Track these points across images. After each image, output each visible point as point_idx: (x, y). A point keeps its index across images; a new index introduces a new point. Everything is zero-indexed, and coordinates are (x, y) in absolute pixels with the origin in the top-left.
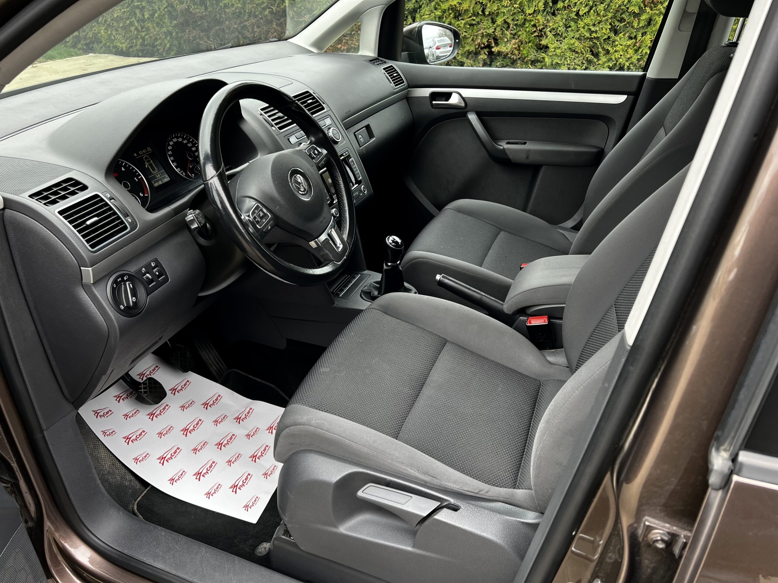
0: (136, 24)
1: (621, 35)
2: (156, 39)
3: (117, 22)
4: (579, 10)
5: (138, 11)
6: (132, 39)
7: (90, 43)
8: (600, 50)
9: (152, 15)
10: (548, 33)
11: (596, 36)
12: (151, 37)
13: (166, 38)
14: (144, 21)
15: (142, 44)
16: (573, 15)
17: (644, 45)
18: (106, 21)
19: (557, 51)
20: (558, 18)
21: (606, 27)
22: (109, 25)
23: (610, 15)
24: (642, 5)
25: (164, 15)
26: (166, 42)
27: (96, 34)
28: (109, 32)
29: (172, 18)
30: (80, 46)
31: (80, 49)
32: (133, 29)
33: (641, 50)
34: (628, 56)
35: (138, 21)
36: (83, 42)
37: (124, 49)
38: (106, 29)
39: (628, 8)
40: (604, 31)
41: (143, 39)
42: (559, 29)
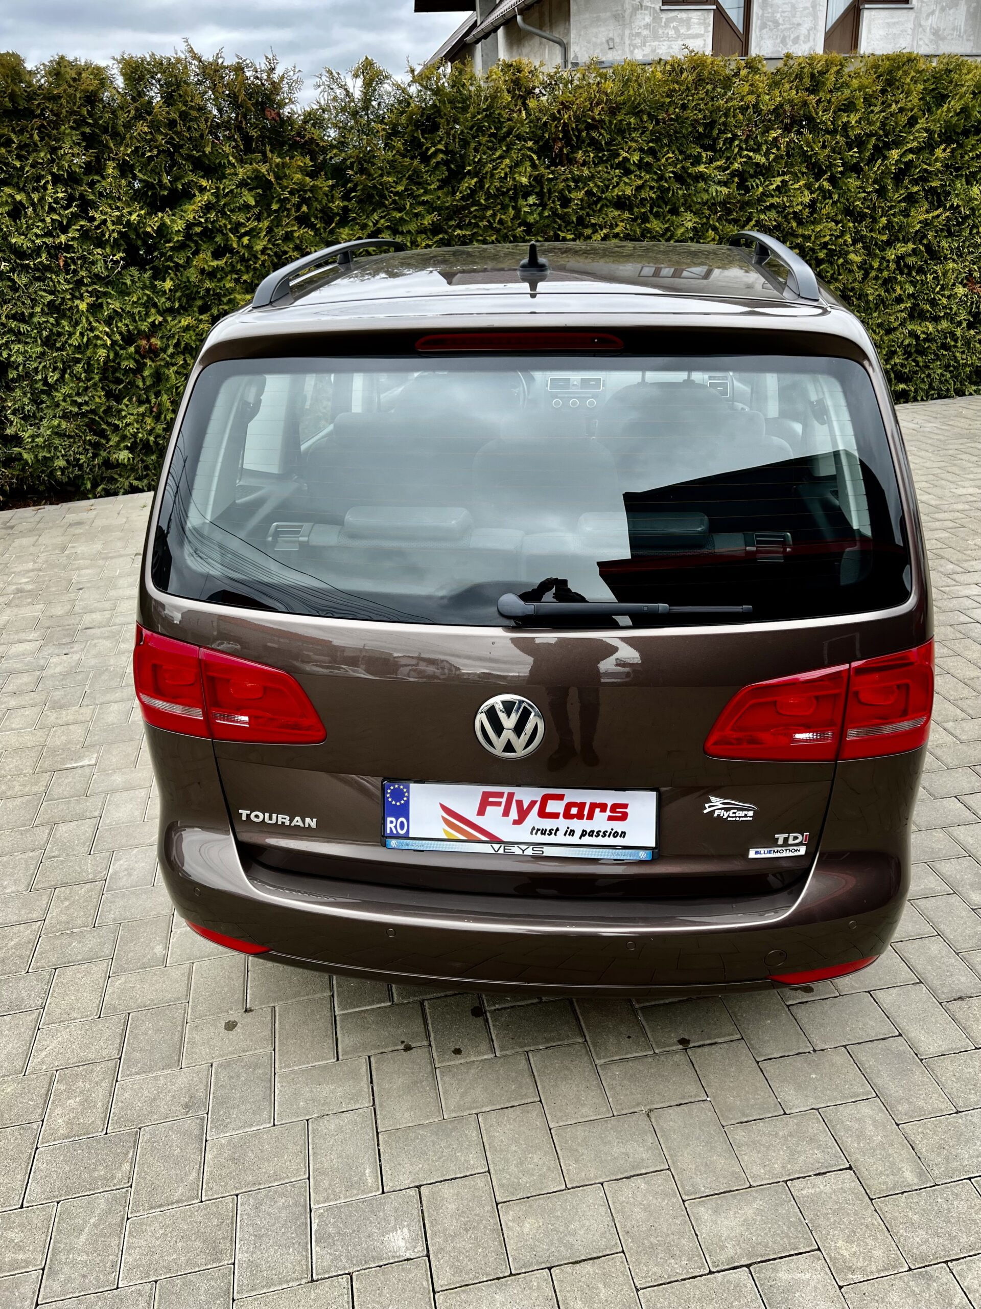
1: (125, 401)
4: (46, 377)
8: (104, 426)
10: (11, 417)
11: (88, 409)
16: (40, 386)
17: (164, 408)
19: (37, 440)
20: (18, 393)
21: (98, 394)
23: (97, 378)
24: (137, 357)
33: (163, 416)
34: (149, 428)
39: (119, 364)
40: (97, 400)
42: (27, 408)
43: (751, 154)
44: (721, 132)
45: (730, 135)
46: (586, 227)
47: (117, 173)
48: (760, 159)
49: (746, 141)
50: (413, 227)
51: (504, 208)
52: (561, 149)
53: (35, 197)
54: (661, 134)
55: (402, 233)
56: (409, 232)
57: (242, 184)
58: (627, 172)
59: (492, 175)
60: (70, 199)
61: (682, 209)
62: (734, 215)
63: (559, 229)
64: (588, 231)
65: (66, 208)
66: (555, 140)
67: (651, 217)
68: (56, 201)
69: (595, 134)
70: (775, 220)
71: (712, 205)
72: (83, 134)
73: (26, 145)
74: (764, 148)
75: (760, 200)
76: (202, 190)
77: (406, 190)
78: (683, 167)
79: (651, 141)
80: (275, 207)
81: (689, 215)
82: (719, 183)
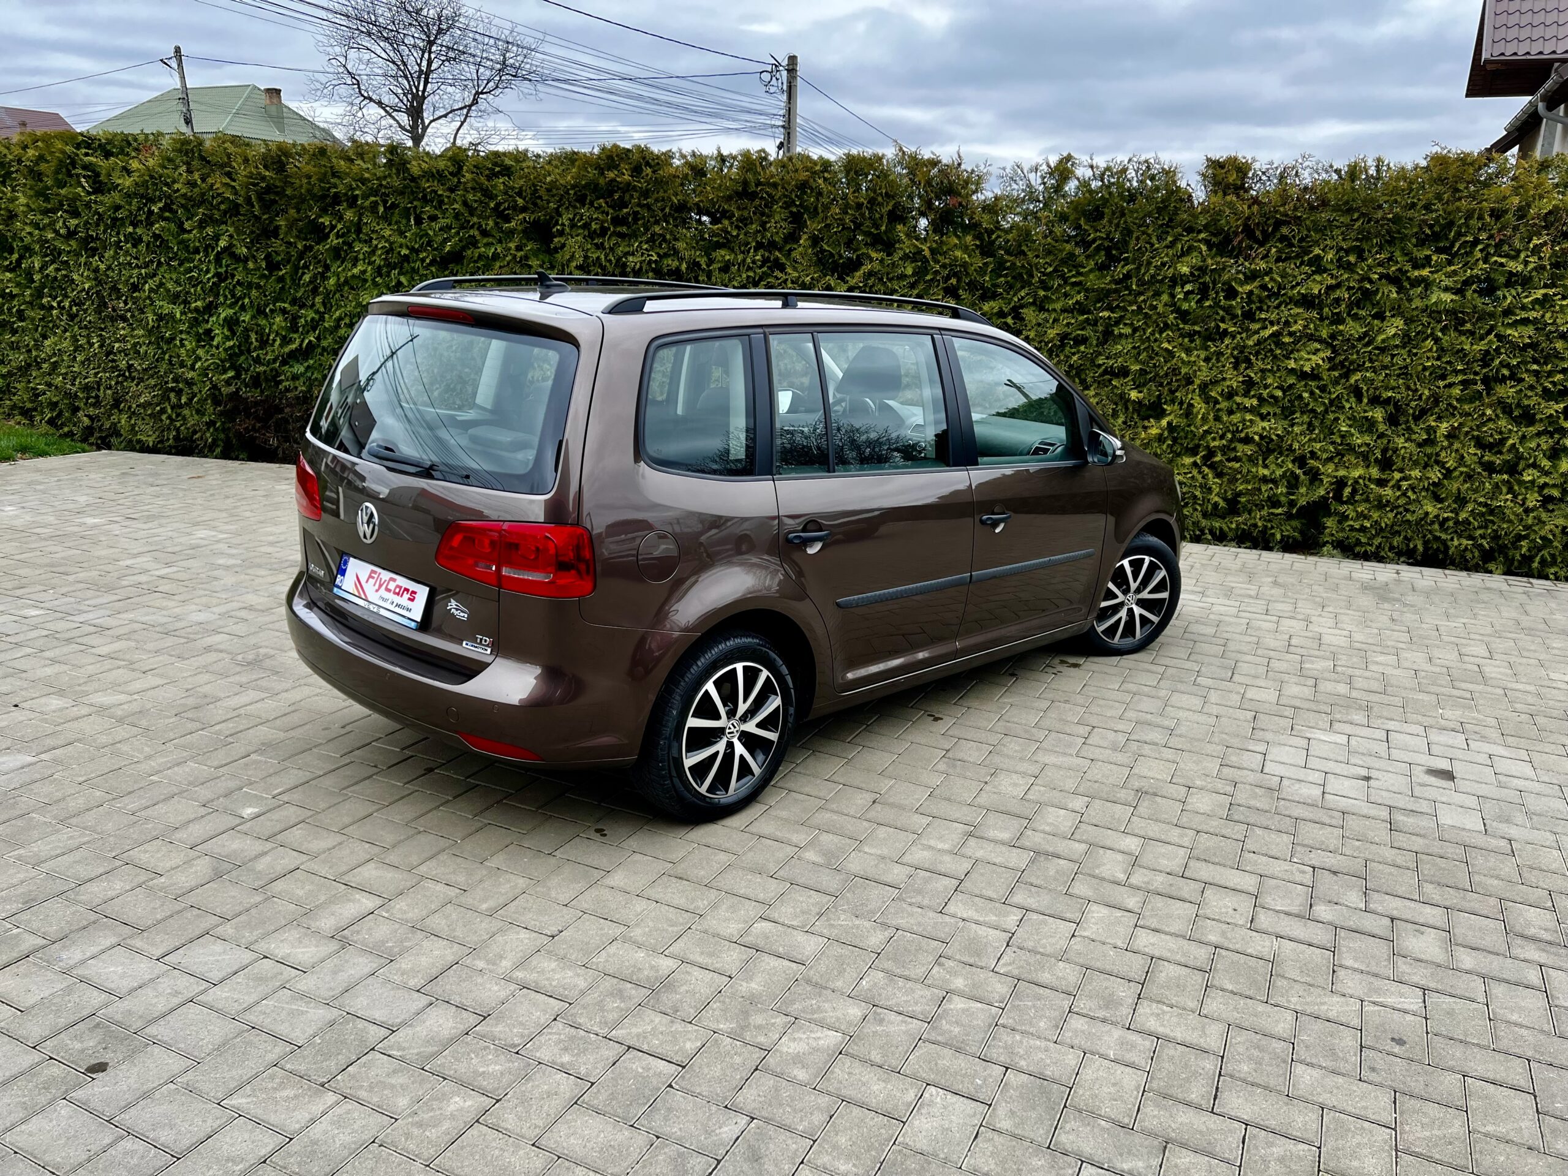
0: (169, 411)
2: (195, 432)
3: (144, 408)
5: (172, 395)
6: (163, 431)
7: (106, 437)
9: (191, 400)
12: (188, 429)
13: (208, 429)
14: (181, 406)
15: (177, 438)
18: (130, 407)
22: (134, 413)
25: (206, 400)
26: (208, 435)
27: (115, 424)
28: (133, 422)
29: (216, 402)
30: (92, 440)
31: (91, 444)
32: (164, 417)
35: (172, 408)
36: (97, 435)
37: (151, 444)
38: (130, 418)
41: (178, 430)
43: (1503, 260)
44: (1459, 234)
45: (1470, 238)
46: (1254, 320)
47: (809, 242)
48: (1515, 266)
49: (1498, 246)
50: (1058, 306)
51: (1157, 294)
52: (1241, 242)
53: (740, 257)
54: (1369, 233)
55: (1048, 310)
56: (1054, 310)
57: (905, 257)
58: (1320, 270)
59: (1149, 263)
60: (765, 261)
61: (1388, 314)
62: (1468, 326)
63: (1223, 320)
64: (1255, 326)
65: (761, 267)
66: (1236, 234)
67: (1349, 320)
68: (754, 262)
69: (1285, 230)
70: (1530, 337)
71: (1434, 313)
72: (791, 212)
73: (746, 219)
74: (1522, 255)
75: (1508, 312)
76: (871, 260)
77: (1055, 270)
78: (1400, 270)
79: (1357, 240)
80: (928, 277)
81: (1399, 322)
82: (1446, 289)
